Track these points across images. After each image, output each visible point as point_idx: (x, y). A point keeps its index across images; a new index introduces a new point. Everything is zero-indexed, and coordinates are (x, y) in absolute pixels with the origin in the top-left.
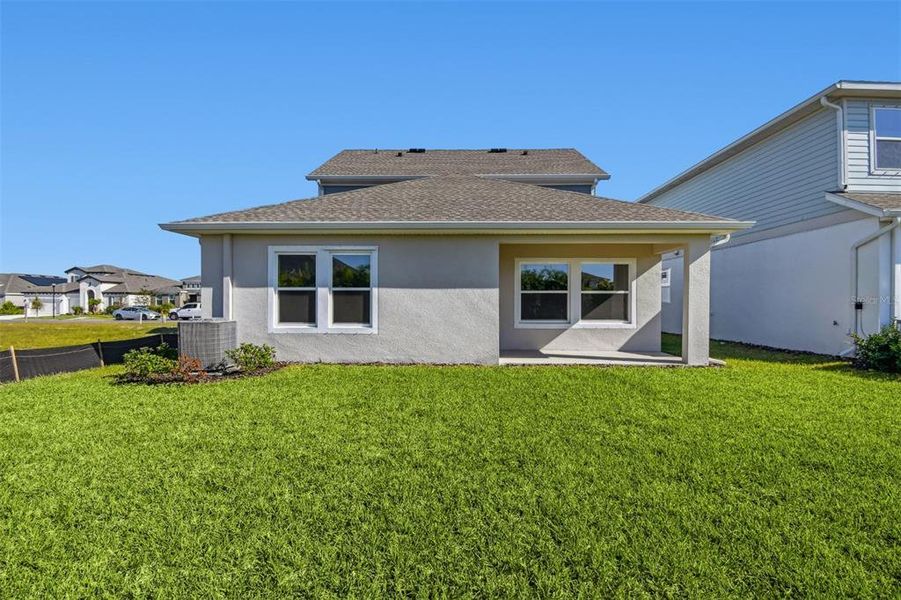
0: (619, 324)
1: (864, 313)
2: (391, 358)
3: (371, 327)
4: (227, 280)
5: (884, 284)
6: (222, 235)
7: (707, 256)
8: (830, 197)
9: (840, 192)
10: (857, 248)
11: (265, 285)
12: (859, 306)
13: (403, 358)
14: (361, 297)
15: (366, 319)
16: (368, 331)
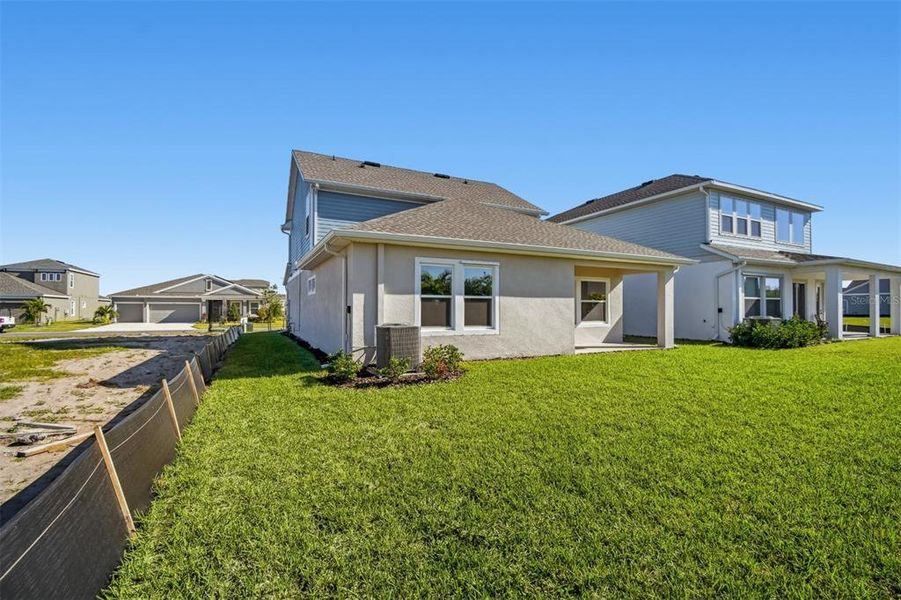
0: (600, 324)
1: (722, 315)
2: (508, 353)
3: (494, 328)
4: (381, 287)
5: (734, 298)
6: (377, 244)
7: (672, 279)
8: (702, 246)
9: (707, 244)
10: (718, 277)
11: (413, 292)
12: (720, 310)
13: (516, 353)
14: (485, 304)
15: (489, 323)
16: (491, 332)
